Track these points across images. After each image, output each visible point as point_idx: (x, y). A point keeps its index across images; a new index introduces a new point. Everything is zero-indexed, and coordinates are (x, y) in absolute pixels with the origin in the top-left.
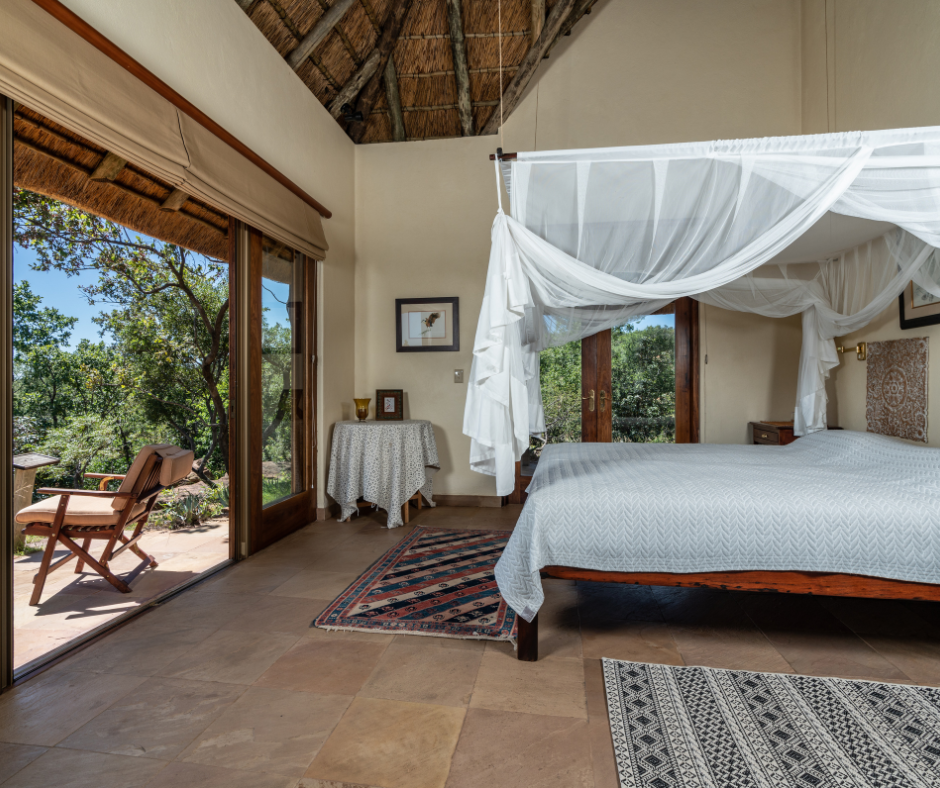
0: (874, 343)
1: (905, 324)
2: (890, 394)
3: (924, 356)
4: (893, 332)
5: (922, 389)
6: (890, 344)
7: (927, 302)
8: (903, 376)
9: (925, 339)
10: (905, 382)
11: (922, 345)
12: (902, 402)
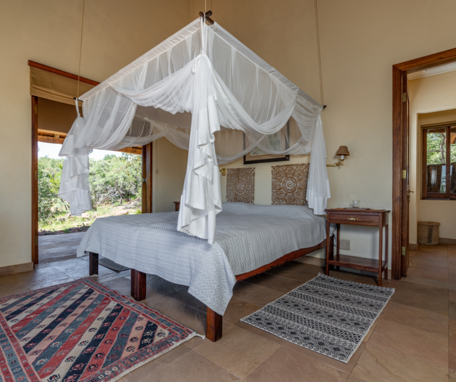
0: (230, 169)
1: (246, 163)
2: (238, 188)
3: (254, 174)
4: (240, 165)
5: (253, 186)
6: (239, 169)
7: (255, 155)
8: (244, 181)
9: (254, 168)
10: (245, 184)
11: (253, 170)
12: (244, 191)
